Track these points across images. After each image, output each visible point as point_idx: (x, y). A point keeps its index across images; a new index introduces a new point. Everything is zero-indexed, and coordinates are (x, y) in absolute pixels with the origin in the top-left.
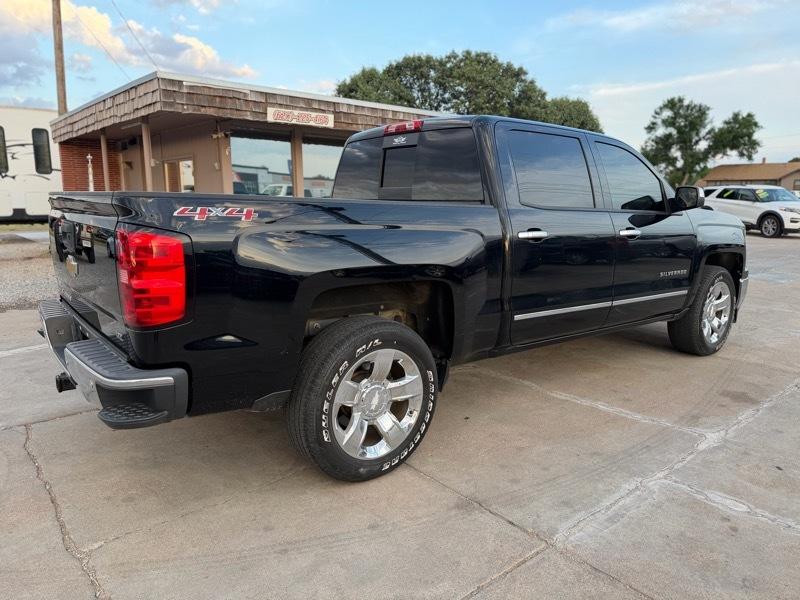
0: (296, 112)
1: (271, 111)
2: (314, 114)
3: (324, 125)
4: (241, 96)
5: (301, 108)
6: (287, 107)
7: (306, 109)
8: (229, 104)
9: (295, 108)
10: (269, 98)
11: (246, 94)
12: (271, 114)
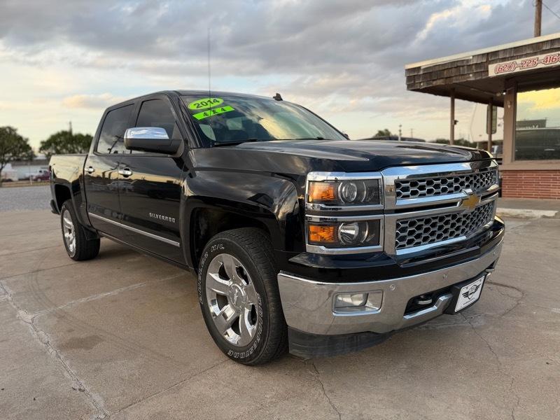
0: (519, 61)
1: (492, 67)
2: (543, 56)
3: (558, 63)
4: (465, 63)
5: (527, 55)
6: (512, 58)
7: (535, 54)
8: (454, 72)
9: (521, 57)
10: (492, 57)
11: (468, 61)
12: (493, 71)
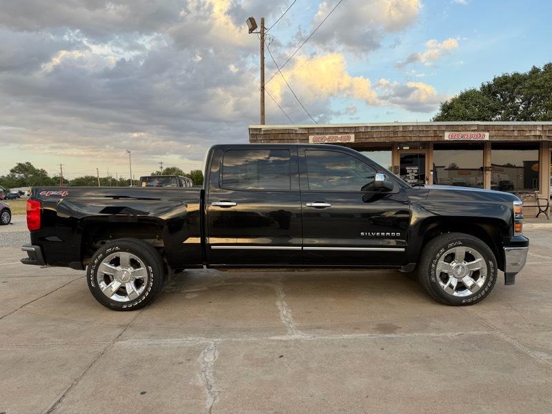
0: (327, 136)
1: (311, 138)
2: (339, 136)
3: (348, 141)
4: (294, 132)
5: (331, 134)
6: (322, 134)
7: (335, 133)
8: (286, 136)
9: (327, 134)
10: (310, 131)
11: (296, 130)
12: (312, 140)
